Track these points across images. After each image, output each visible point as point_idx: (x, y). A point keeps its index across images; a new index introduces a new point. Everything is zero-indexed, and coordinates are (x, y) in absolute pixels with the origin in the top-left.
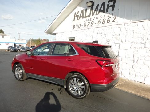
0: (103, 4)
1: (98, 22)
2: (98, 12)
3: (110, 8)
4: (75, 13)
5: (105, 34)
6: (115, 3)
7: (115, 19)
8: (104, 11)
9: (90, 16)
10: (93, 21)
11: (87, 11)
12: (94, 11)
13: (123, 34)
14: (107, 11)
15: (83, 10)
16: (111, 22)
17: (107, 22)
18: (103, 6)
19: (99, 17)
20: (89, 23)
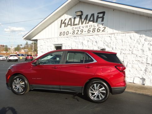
0: (93, 15)
1: (88, 31)
2: (87, 21)
3: (100, 20)
4: (62, 20)
5: (96, 42)
6: (104, 16)
8: (93, 21)
9: (79, 24)
10: (83, 30)
11: (76, 19)
12: (83, 20)
13: (113, 42)
14: (97, 22)
15: (71, 18)
16: (101, 31)
17: (98, 31)
18: (92, 17)
19: (89, 26)
20: (78, 31)
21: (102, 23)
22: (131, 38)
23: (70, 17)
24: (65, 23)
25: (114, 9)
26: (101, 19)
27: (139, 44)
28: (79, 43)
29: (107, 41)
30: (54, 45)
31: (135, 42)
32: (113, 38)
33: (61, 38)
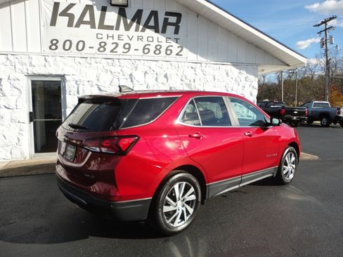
0: (154, 14)
1: (144, 49)
2: (141, 27)
3: (170, 29)
5: (166, 76)
6: (179, 22)
7: (181, 51)
8: (156, 29)
9: (117, 28)
10: (129, 45)
11: (107, 13)
12: (129, 21)
13: (200, 80)
14: (164, 31)
15: (92, 6)
16: (174, 54)
17: (166, 54)
18: (153, 18)
19: (145, 39)
20: (115, 45)
21: (176, 36)
22: (227, 74)
23: (91, 3)
24: (71, 17)
26: (174, 27)
27: (239, 85)
28: (121, 77)
29: (188, 77)
30: (28, 76)
31: (233, 81)
32: (198, 71)
33: (58, 59)
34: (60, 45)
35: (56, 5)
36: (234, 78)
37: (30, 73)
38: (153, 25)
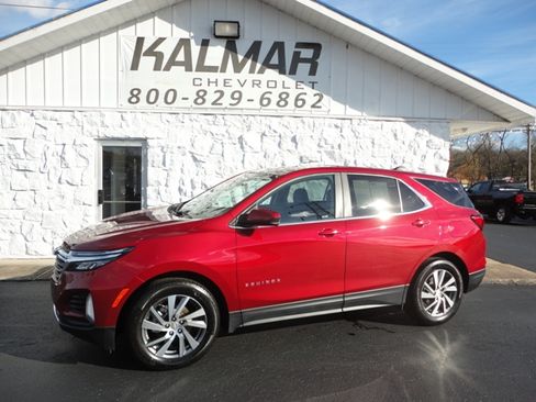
0: (279, 47)
1: (262, 99)
2: (259, 66)
3: (304, 68)
5: (294, 139)
6: (318, 57)
7: (319, 101)
8: (281, 68)
9: (223, 70)
10: (240, 93)
11: (210, 49)
12: (240, 58)
13: (349, 145)
14: (293, 72)
15: (188, 40)
16: (307, 106)
17: (296, 105)
18: (276, 53)
19: (264, 84)
20: (218, 94)
21: (312, 78)
22: (395, 135)
23: (185, 35)
24: (159, 56)
25: (350, 43)
26: (309, 65)
27: (415, 154)
28: (226, 140)
29: (330, 141)
30: (99, 140)
31: (405, 147)
32: (347, 132)
33: (139, 116)
34: (143, 96)
35: (140, 41)
36: (407, 143)
37: (102, 136)
38: (277, 63)
